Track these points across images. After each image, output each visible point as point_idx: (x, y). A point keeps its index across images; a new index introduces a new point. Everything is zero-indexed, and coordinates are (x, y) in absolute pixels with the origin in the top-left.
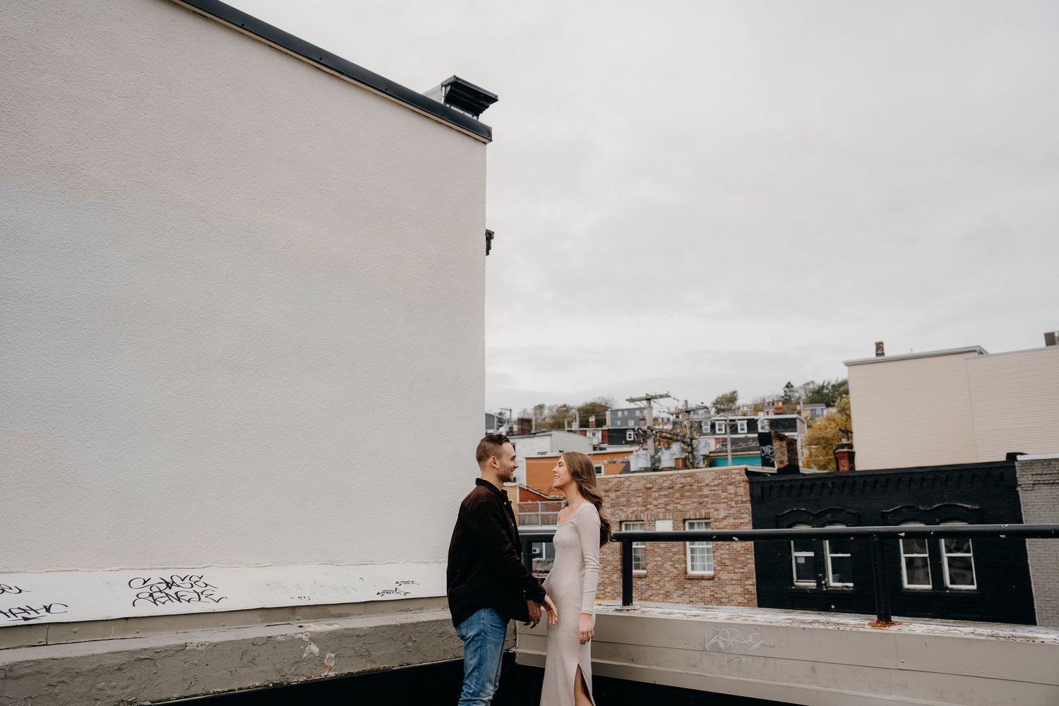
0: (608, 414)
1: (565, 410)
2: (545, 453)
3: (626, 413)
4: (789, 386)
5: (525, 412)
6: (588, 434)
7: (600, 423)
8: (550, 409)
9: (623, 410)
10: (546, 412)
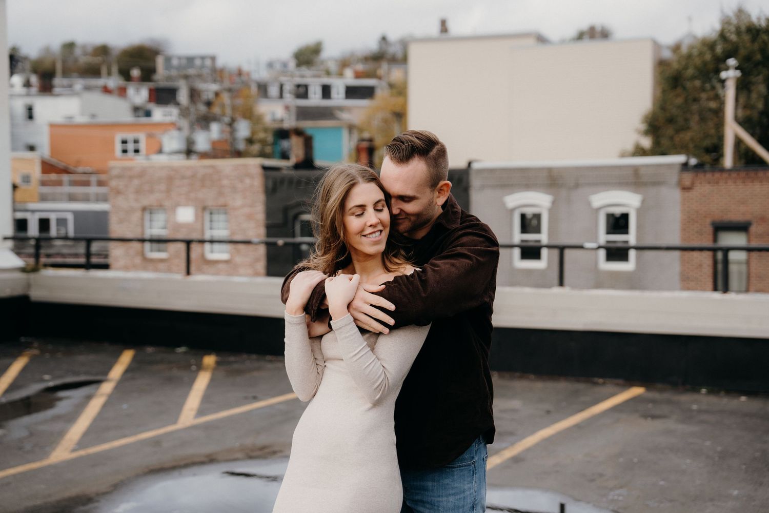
0: (160, 62)
1: (103, 50)
2: (71, 118)
3: (184, 62)
4: (384, 39)
5: (47, 50)
6: (131, 91)
7: (148, 75)
8: (84, 47)
9: (180, 58)
10: (78, 52)
